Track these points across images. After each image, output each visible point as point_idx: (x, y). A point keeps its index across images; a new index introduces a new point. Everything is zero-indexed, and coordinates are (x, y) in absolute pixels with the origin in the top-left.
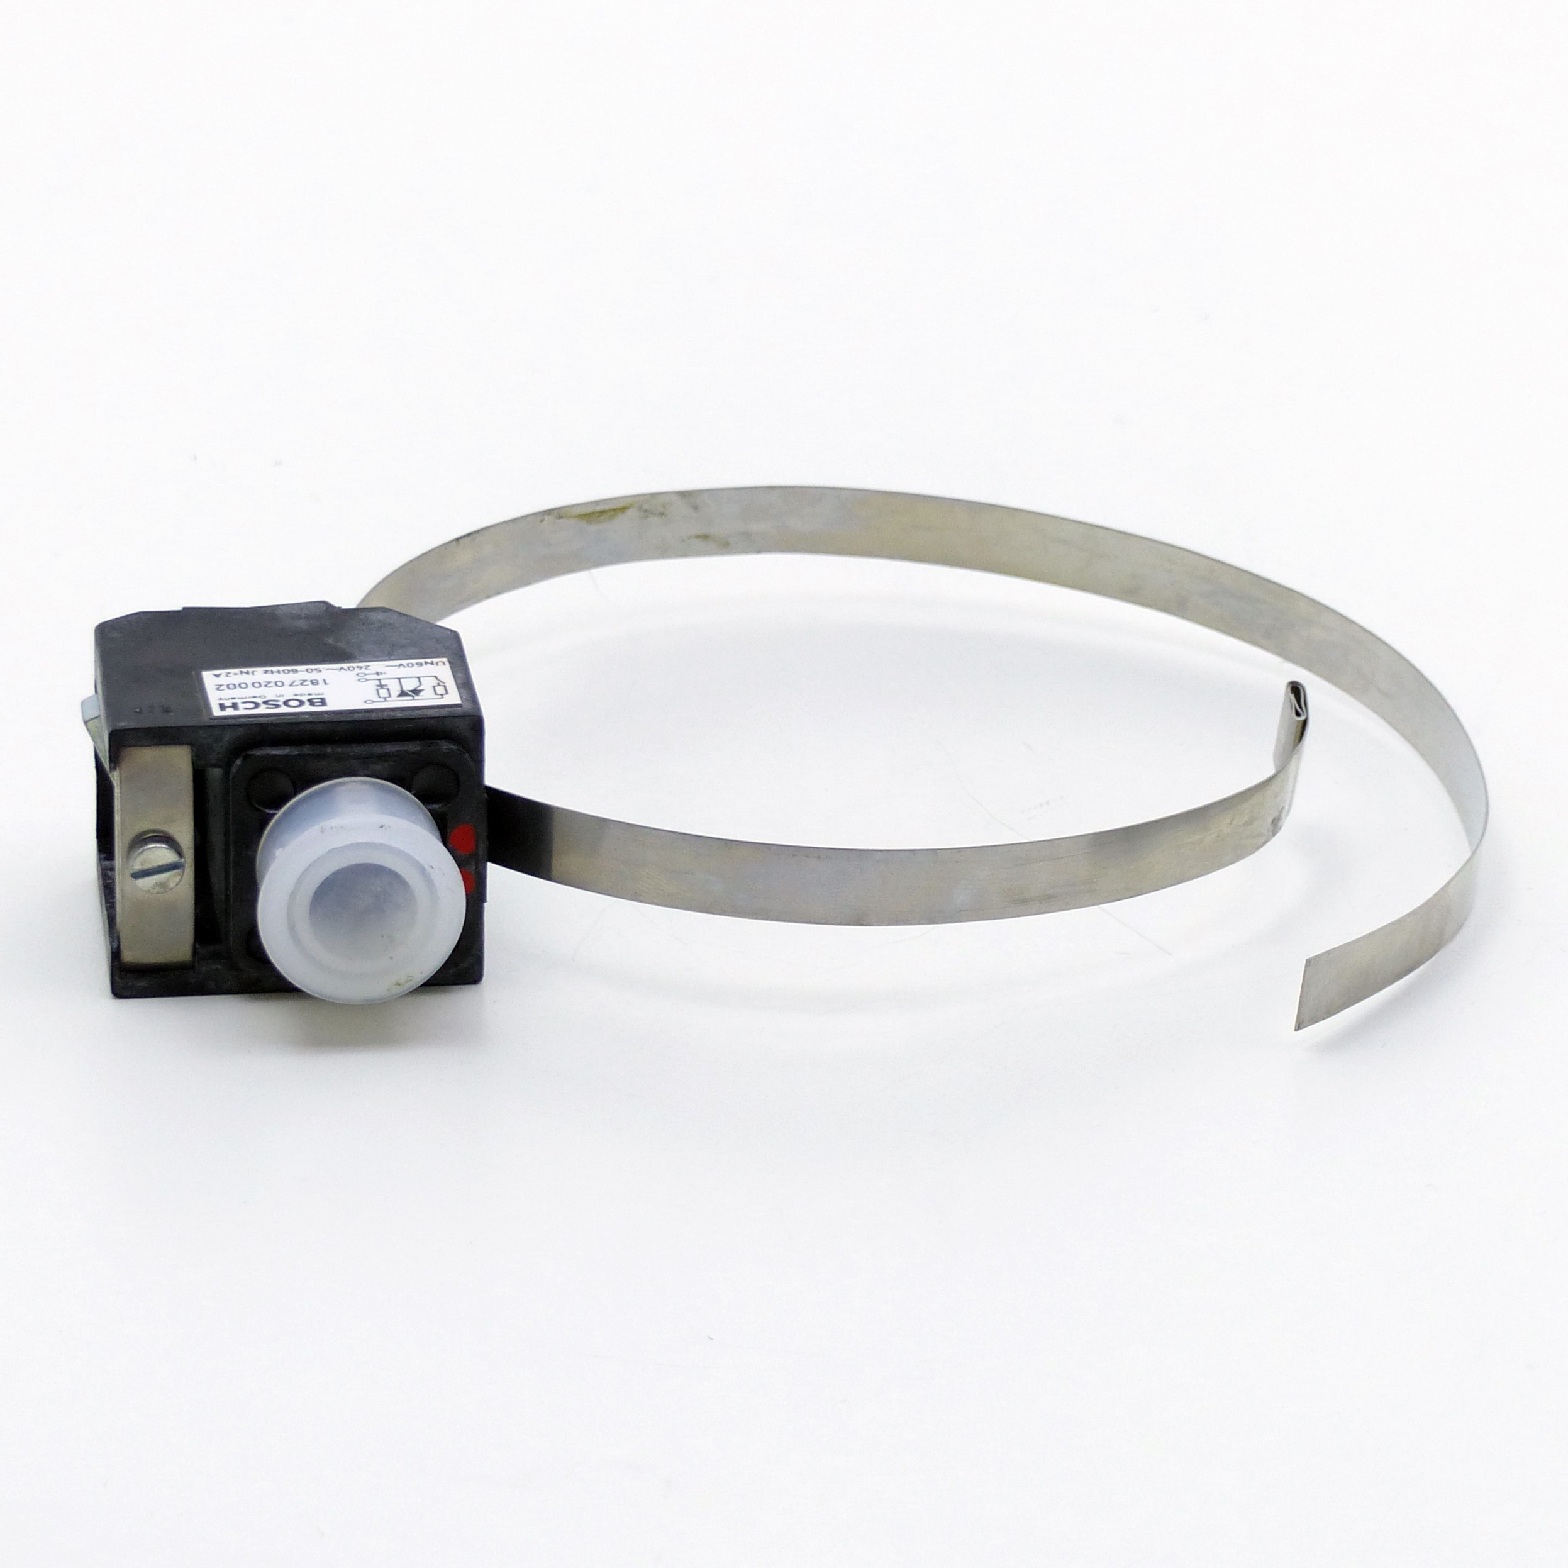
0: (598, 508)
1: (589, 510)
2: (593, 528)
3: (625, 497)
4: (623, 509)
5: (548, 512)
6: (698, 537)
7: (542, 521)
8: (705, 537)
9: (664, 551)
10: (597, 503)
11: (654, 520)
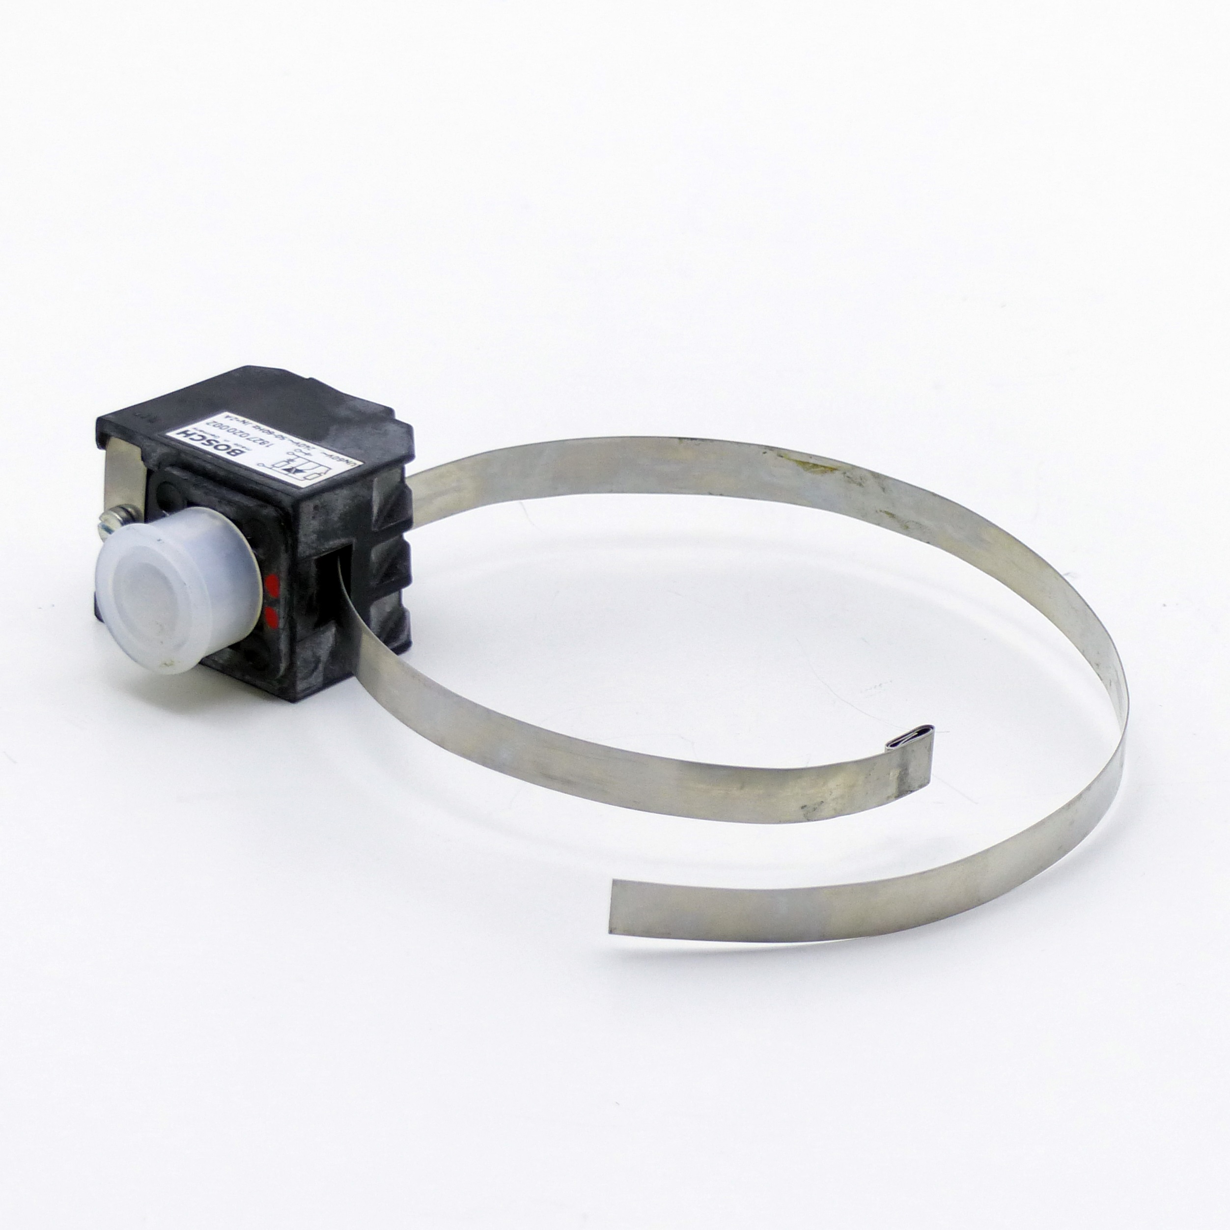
0: (812, 461)
1: (804, 459)
2: (808, 475)
3: (835, 460)
4: (833, 470)
5: (772, 448)
6: (887, 513)
7: (765, 453)
8: (892, 516)
9: (863, 515)
10: (811, 456)
11: (854, 486)
